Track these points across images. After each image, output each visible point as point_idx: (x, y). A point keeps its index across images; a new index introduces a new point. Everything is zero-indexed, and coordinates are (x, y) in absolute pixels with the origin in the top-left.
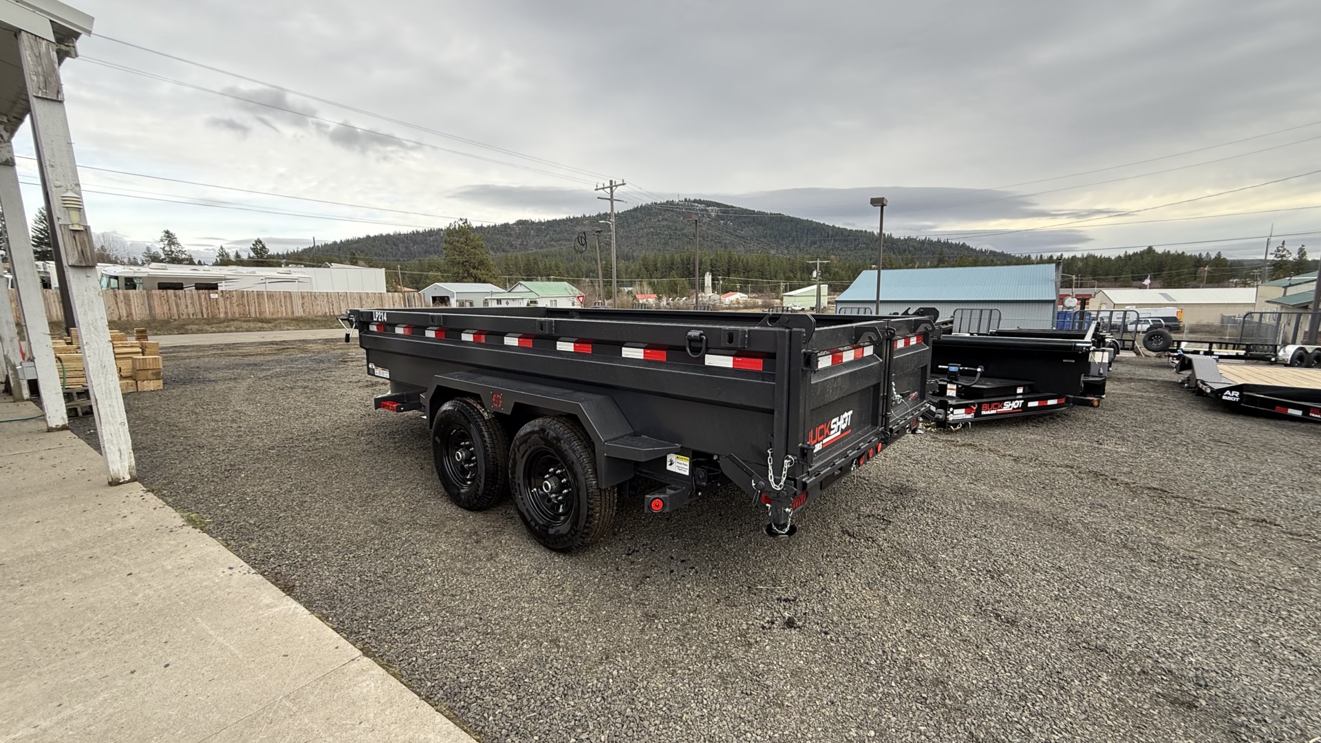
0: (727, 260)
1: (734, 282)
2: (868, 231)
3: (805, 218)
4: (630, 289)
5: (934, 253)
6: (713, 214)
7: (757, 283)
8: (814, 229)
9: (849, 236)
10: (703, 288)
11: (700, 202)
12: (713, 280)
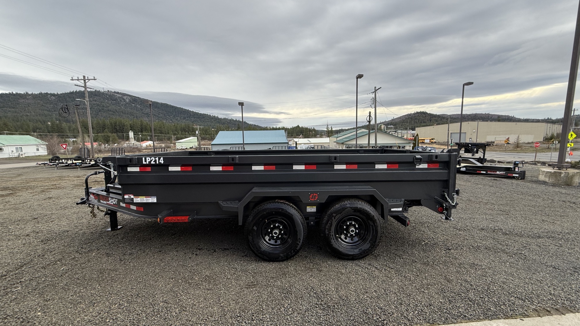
0: (140, 124)
1: (145, 135)
2: (208, 114)
3: (179, 107)
4: (75, 139)
5: (235, 125)
6: (127, 101)
7: (159, 136)
8: (184, 112)
9: (200, 116)
10: (128, 139)
11: (118, 93)
12: (134, 134)
